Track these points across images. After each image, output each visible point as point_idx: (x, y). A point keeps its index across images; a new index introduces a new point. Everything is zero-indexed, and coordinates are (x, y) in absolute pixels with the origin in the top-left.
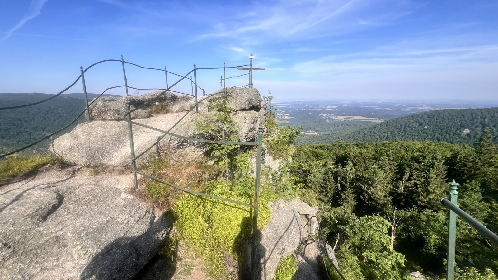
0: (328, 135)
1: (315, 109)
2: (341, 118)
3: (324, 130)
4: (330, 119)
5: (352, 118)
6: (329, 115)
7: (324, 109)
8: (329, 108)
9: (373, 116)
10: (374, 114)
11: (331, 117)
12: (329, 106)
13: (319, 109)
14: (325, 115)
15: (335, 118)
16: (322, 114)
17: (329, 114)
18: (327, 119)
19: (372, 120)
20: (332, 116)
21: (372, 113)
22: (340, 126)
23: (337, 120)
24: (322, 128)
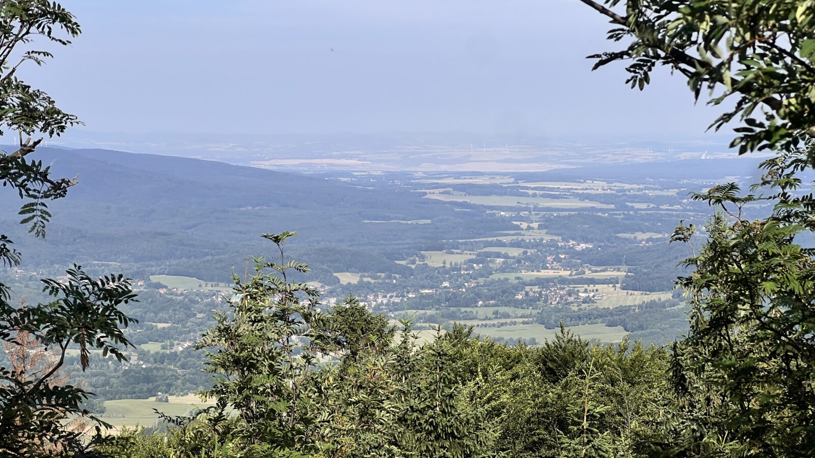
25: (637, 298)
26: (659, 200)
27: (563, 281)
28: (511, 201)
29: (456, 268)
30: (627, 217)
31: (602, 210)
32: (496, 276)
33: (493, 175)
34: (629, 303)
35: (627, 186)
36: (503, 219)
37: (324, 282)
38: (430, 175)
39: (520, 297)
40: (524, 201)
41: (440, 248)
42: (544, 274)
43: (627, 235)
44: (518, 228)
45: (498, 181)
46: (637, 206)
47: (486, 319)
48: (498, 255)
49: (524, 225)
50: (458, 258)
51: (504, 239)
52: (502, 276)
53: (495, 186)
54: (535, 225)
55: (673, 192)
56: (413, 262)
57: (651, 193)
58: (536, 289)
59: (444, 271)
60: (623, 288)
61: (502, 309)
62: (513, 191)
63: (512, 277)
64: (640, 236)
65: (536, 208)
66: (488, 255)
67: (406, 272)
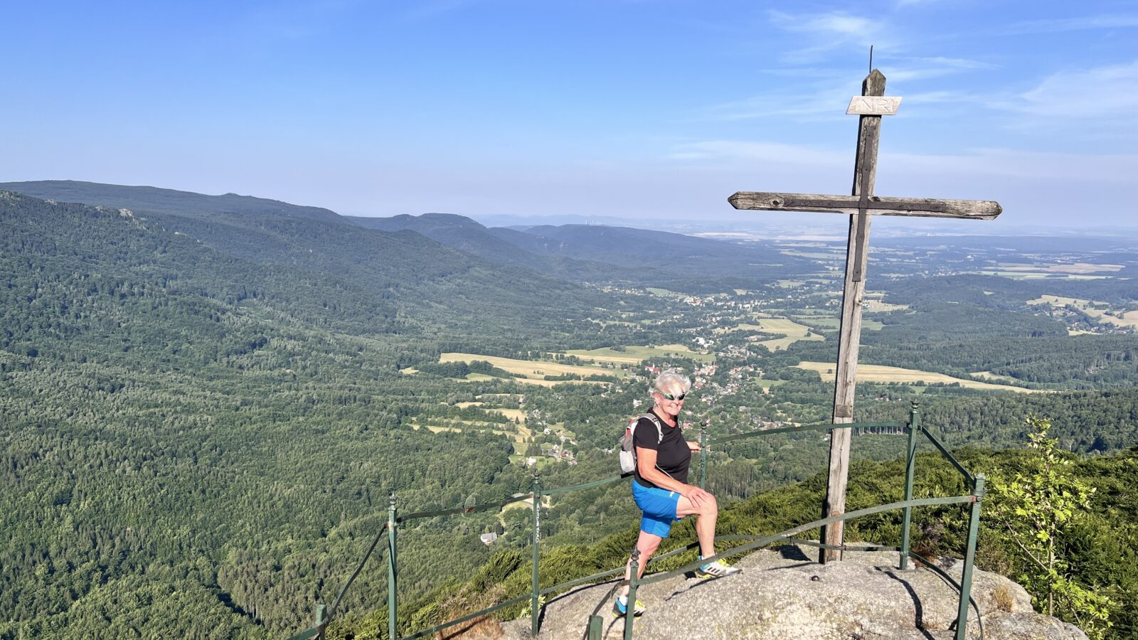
0: (1076, 396)
1: (1012, 272)
3: (1057, 375)
4: (1086, 321)
6: (1080, 304)
7: (1055, 274)
8: (1081, 271)
11: (1092, 313)
12: (1084, 261)
13: (1030, 276)
14: (1063, 301)
15: (1114, 320)
16: (1045, 299)
17: (1084, 297)
18: (1069, 320)
20: (1097, 307)
23: (1124, 328)
24: (1046, 364)
25: (890, 308)
26: (904, 257)
29: (795, 289)
30: (885, 266)
31: (873, 262)
32: (815, 294)
33: (815, 242)
34: (885, 310)
35: (886, 249)
36: (820, 265)
37: (729, 294)
38: (783, 242)
39: (828, 304)
40: (831, 256)
41: (787, 279)
43: (886, 275)
44: (828, 269)
45: (818, 245)
46: (892, 260)
47: (810, 315)
48: (817, 283)
49: (831, 268)
50: (796, 284)
51: (821, 275)
52: (819, 294)
53: (815, 248)
54: (837, 268)
55: (911, 253)
56: (774, 285)
57: (899, 253)
58: (836, 301)
59: (788, 290)
60: (882, 302)
61: (818, 310)
62: (826, 251)
63: (824, 294)
64: (893, 275)
65: (838, 260)
66: (811, 282)
67: (769, 290)
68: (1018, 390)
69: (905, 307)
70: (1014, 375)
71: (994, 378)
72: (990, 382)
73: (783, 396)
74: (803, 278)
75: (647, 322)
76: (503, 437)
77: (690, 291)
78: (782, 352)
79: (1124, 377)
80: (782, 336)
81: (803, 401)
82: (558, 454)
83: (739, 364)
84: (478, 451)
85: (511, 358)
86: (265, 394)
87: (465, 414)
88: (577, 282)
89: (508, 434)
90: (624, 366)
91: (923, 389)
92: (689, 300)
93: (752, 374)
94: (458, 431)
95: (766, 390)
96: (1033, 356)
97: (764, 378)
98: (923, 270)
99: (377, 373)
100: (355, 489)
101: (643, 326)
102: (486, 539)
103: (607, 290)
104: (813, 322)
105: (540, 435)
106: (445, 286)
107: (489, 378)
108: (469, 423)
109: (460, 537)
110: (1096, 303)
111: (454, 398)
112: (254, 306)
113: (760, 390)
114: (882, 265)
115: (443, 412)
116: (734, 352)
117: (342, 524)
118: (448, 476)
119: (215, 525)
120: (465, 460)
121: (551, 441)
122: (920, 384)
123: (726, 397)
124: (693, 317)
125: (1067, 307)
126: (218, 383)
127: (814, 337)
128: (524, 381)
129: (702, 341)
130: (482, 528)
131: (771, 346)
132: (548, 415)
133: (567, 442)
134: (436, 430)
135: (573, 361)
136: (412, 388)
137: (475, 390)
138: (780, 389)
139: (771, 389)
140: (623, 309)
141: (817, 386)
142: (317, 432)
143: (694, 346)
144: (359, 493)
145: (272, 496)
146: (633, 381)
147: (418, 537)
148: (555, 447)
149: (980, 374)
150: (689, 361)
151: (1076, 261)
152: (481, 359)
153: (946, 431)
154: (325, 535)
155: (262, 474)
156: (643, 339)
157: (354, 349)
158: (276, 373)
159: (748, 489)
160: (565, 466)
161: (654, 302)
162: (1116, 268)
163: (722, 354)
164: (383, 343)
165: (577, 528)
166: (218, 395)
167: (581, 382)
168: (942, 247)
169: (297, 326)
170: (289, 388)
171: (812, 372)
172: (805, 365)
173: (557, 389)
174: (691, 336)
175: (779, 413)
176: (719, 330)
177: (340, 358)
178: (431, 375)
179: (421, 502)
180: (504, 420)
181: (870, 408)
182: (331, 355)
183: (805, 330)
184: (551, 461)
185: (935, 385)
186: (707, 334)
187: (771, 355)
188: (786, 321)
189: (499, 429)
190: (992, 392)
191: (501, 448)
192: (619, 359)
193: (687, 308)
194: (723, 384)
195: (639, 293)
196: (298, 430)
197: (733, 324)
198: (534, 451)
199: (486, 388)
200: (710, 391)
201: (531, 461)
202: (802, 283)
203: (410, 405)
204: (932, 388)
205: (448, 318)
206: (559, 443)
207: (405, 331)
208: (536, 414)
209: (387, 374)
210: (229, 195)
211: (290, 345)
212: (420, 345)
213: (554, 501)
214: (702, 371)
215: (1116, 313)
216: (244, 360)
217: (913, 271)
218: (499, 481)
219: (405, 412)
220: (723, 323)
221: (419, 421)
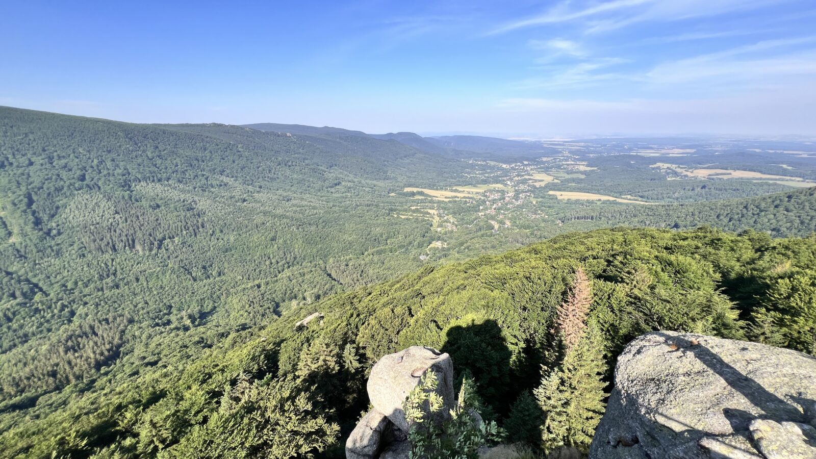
0: (668, 206)
1: (644, 153)
2: (702, 174)
3: (660, 197)
4: (676, 174)
5: (730, 174)
6: (674, 166)
7: (664, 154)
8: (676, 152)
9: (785, 173)
10: (790, 168)
11: (679, 170)
12: (677, 148)
13: (652, 155)
14: (666, 166)
15: (689, 174)
16: (659, 164)
17: (676, 164)
18: (668, 174)
19: (783, 180)
20: (682, 168)
21: (785, 166)
22: (699, 189)
23: (692, 177)
24: (656, 192)
25: (589, 169)
26: (597, 147)
27: (572, 164)
28: (562, 147)
31: (583, 149)
32: (557, 163)
33: (558, 141)
34: (587, 170)
35: (589, 144)
36: (560, 151)
37: (521, 163)
38: (545, 141)
39: (562, 167)
40: (565, 147)
41: (545, 157)
42: (568, 163)
43: (588, 155)
45: (559, 143)
46: (591, 148)
47: (555, 172)
48: (558, 159)
49: (564, 152)
50: (549, 159)
51: (560, 155)
54: (567, 152)
55: (600, 145)
56: (540, 160)
57: (594, 145)
59: (548, 162)
60: (586, 166)
61: (558, 170)
62: (563, 145)
63: (561, 163)
64: (591, 155)
65: (567, 149)
66: (556, 158)
67: (538, 161)
68: (642, 203)
69: (595, 168)
70: (641, 197)
71: (632, 198)
72: (630, 200)
73: (542, 205)
74: (552, 157)
75: (487, 175)
76: (428, 220)
77: (505, 162)
78: (542, 187)
79: (691, 198)
80: (542, 181)
81: (549, 207)
82: (449, 227)
83: (524, 192)
84: (419, 225)
85: (432, 189)
86: (341, 203)
87: (414, 211)
88: (459, 159)
89: (430, 219)
90: (477, 193)
91: (601, 202)
92: (504, 166)
93: (529, 196)
94: (411, 217)
95: (534, 203)
96: (650, 189)
97: (534, 197)
98: (604, 153)
99: (381, 195)
100: (374, 238)
101: (485, 177)
102: (422, 258)
103: (471, 162)
104: (555, 175)
105: (442, 219)
106: (407, 161)
107: (423, 197)
108: (415, 215)
109: (412, 257)
110: (681, 166)
111: (409, 205)
112: (336, 170)
113: (532, 203)
114: (587, 150)
115: (406, 210)
116: (522, 187)
117: (370, 250)
118: (407, 234)
119: (325, 250)
120: (414, 228)
121: (447, 222)
122: (600, 200)
123: (518, 205)
124: (506, 173)
125: (668, 168)
126: (324, 198)
127: (556, 181)
128: (437, 199)
129: (509, 183)
130: (420, 254)
131: (537, 185)
132: (446, 212)
133: (453, 222)
134: (403, 217)
135: (456, 191)
136: (394, 201)
137: (418, 202)
138: (540, 202)
139: (537, 202)
140: (477, 170)
141: (555, 201)
142: (359, 217)
143: (506, 185)
144: (375, 240)
145: (344, 240)
146: (480, 199)
147: (397, 256)
148: (449, 224)
149: (626, 196)
150: (503, 191)
151: (674, 148)
152: (420, 190)
153: (609, 219)
154: (363, 254)
155: (341, 232)
156: (485, 182)
157: (373, 186)
158: (344, 195)
159: (525, 241)
160: (452, 231)
161: (490, 167)
162: (693, 151)
163: (517, 188)
164: (383, 184)
165: (457, 255)
166: (324, 203)
167: (459, 199)
168: (614, 143)
169: (351, 177)
170: (349, 201)
171: (553, 195)
172: (551, 193)
173: (450, 202)
174: (504, 180)
175: (539, 212)
176: (516, 178)
177: (367, 189)
178: (401, 196)
179: (398, 244)
180: (429, 214)
181: (578, 210)
182: (364, 188)
183: (552, 178)
184: (447, 229)
185: (606, 201)
186: (511, 180)
187: (537, 188)
188: (544, 175)
189: (426, 217)
190: (631, 204)
191: (427, 224)
192: (475, 190)
193: (503, 169)
194: (517, 200)
195: (484, 163)
196: (352, 216)
197: (523, 176)
198: (440, 226)
199: (422, 201)
200: (512, 203)
201: (439, 229)
202: (552, 158)
203: (393, 207)
204: (604, 202)
205: (407, 174)
206: (450, 223)
207: (391, 179)
208: (441, 211)
209: (384, 196)
210: (326, 127)
211: (349, 184)
212: (397, 184)
213: (448, 244)
214: (509, 195)
215: (690, 170)
216: (333, 190)
217: (600, 153)
218: (427, 237)
219: (391, 210)
220: (518, 176)
221: (396, 214)
